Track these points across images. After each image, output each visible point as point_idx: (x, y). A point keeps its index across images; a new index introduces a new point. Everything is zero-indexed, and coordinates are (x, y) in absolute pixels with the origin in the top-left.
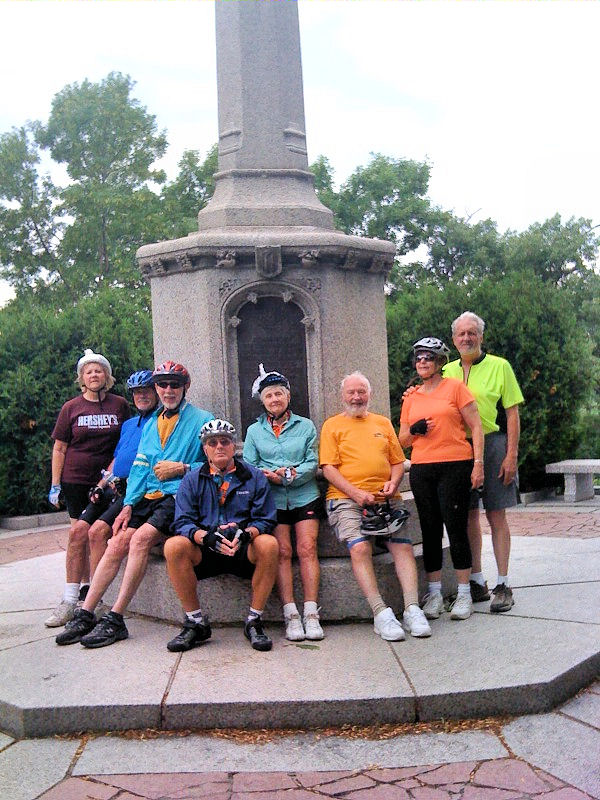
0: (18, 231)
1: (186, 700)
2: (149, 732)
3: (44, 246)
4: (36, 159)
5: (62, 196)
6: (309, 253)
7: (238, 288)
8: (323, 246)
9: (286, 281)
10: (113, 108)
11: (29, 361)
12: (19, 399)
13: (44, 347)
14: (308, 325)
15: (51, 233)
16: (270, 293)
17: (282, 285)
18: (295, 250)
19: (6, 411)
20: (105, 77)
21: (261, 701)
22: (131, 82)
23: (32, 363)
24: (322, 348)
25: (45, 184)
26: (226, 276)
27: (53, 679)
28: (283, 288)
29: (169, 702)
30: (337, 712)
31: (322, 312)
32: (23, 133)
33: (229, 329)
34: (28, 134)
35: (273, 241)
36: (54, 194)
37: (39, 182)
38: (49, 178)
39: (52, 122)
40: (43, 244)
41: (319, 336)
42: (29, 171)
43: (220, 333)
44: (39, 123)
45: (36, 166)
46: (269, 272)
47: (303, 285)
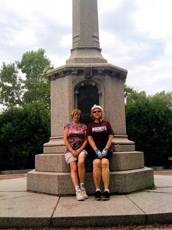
0: (11, 93)
1: (60, 216)
2: (46, 228)
3: (18, 97)
4: (17, 72)
5: (24, 83)
6: (101, 69)
7: (78, 81)
8: (105, 67)
9: (93, 79)
10: (40, 58)
11: (11, 122)
12: (7, 133)
13: (16, 118)
14: (100, 93)
15: (20, 93)
16: (88, 83)
17: (92, 80)
18: (96, 68)
19: (3, 136)
20: (38, 50)
21: (88, 216)
22: (45, 51)
23: (12, 122)
24: (104, 101)
25: (19, 79)
26: (74, 77)
27: (11, 209)
28: (93, 81)
29: (54, 216)
30: (116, 220)
31: (104, 89)
32: (14, 65)
33: (75, 95)
34: (15, 65)
35: (90, 65)
36: (22, 82)
37: (18, 79)
38: (21, 77)
39: (22, 61)
40: (18, 96)
41: (104, 97)
42: (15, 76)
43: (72, 96)
44: (18, 62)
45: (17, 74)
46: (88, 76)
47: (99, 80)
